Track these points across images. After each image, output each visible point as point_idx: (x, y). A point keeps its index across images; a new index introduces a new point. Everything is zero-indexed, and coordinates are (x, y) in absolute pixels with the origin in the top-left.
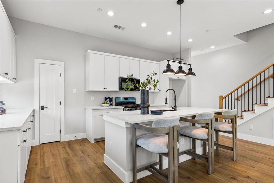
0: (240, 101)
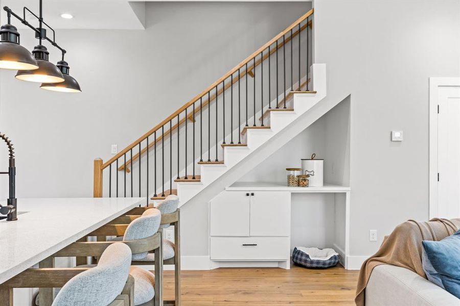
0: (130, 173)
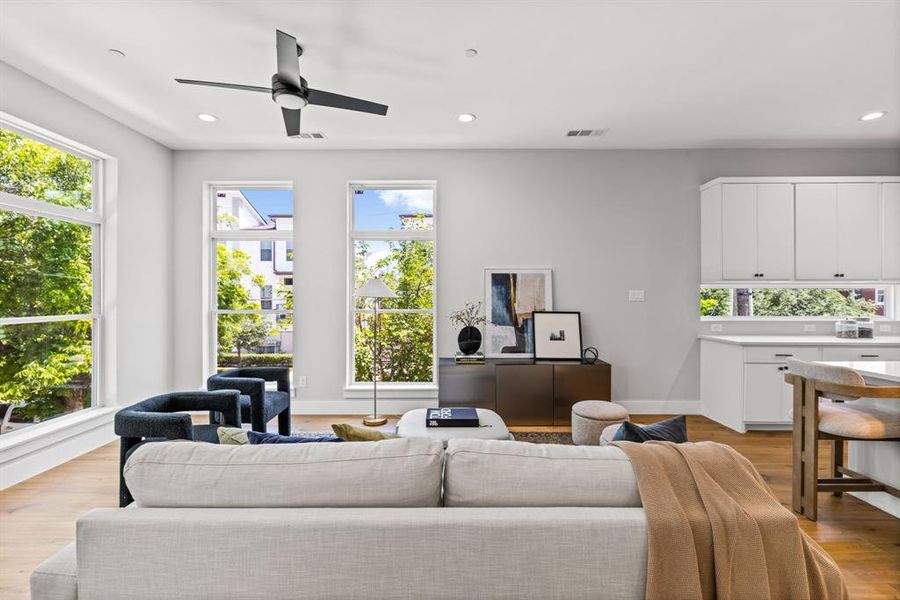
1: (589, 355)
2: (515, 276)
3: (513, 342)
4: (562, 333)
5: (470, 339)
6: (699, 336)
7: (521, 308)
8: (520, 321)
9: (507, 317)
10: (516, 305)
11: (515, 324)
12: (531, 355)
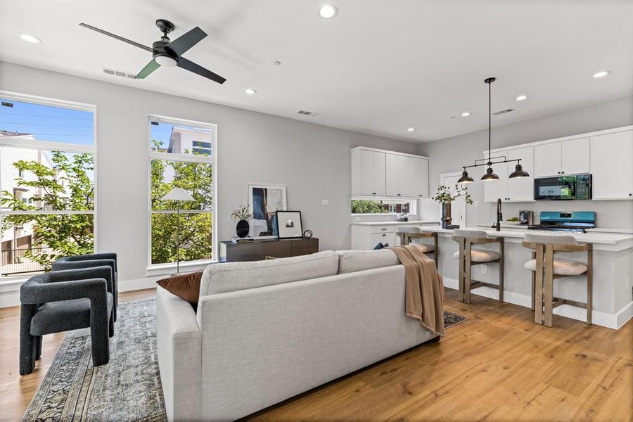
1: (308, 235)
2: (266, 189)
3: (265, 229)
4: (292, 223)
5: (243, 228)
6: (351, 223)
7: (270, 209)
8: (270, 217)
9: (262, 215)
10: (267, 207)
11: (266, 218)
12: (276, 237)
